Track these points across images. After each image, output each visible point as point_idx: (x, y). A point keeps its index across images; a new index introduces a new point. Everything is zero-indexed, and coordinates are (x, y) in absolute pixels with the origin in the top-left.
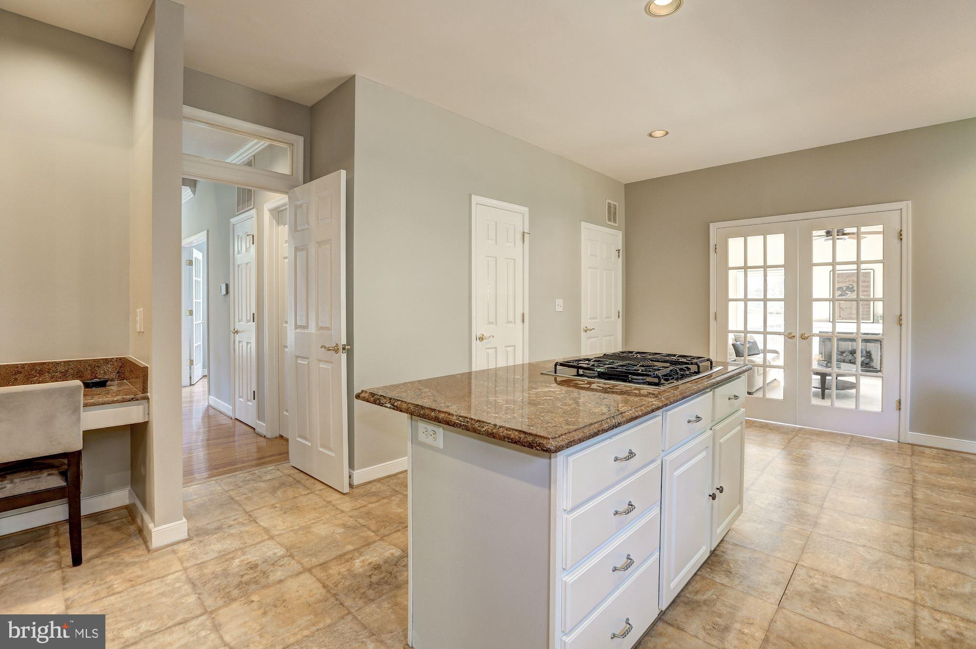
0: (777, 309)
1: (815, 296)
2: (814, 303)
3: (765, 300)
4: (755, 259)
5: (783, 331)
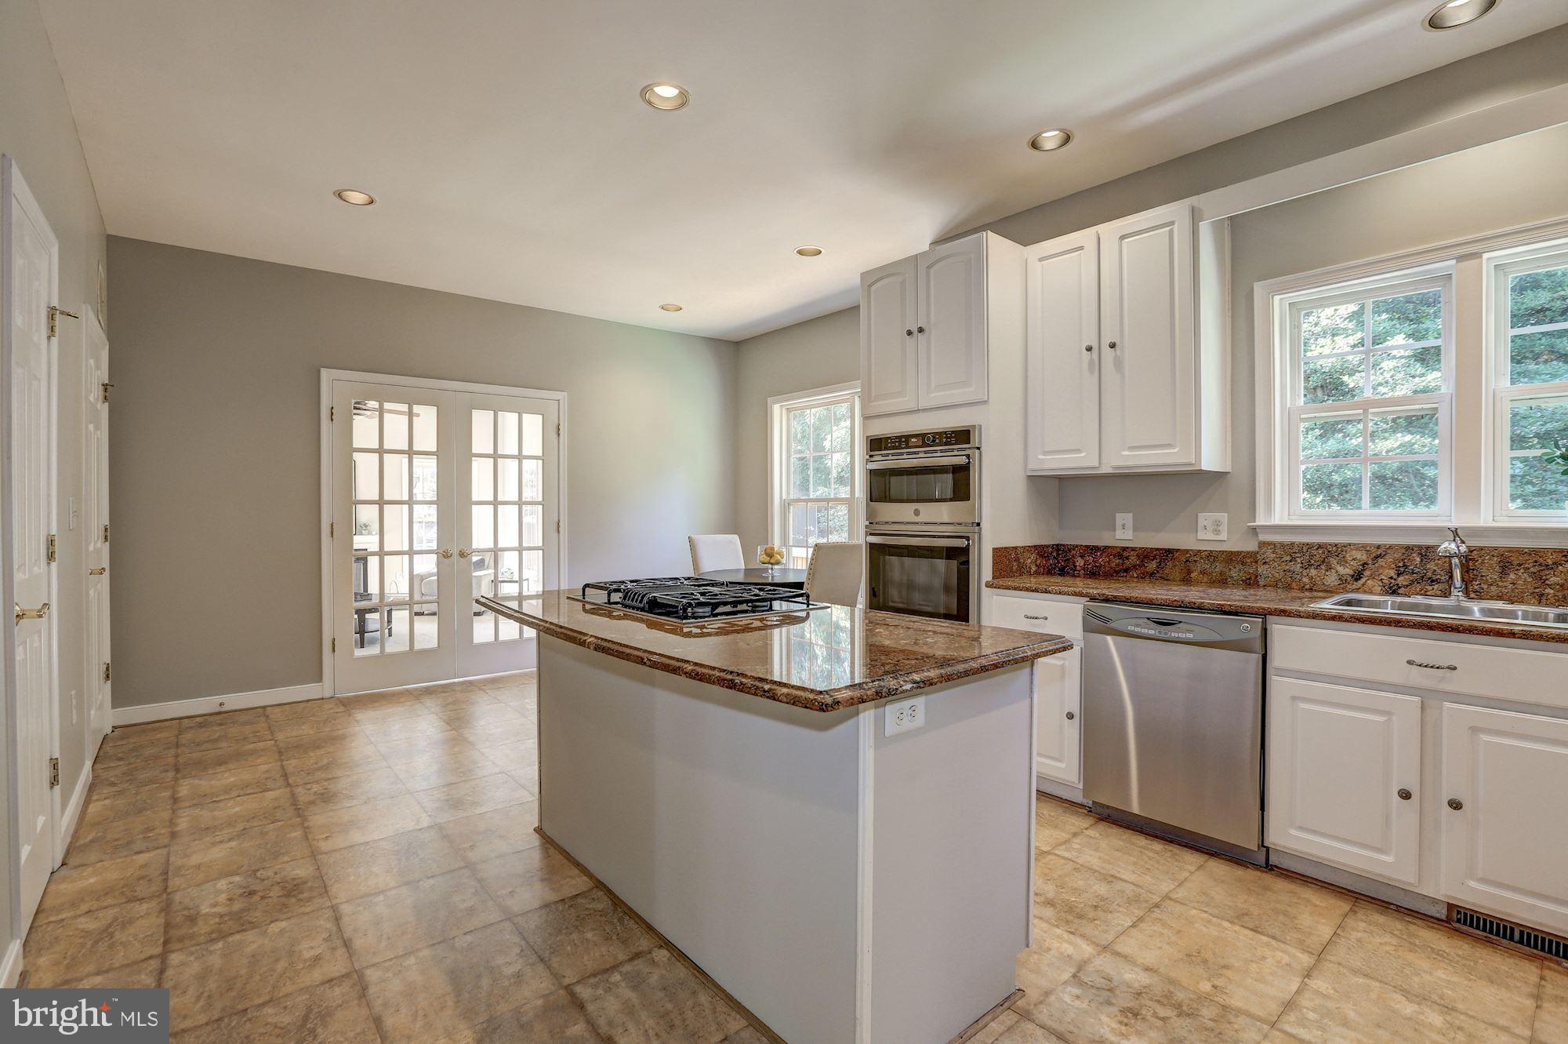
0: (427, 514)
1: (475, 498)
2: (474, 507)
3: (410, 502)
4: (396, 438)
5: (435, 548)
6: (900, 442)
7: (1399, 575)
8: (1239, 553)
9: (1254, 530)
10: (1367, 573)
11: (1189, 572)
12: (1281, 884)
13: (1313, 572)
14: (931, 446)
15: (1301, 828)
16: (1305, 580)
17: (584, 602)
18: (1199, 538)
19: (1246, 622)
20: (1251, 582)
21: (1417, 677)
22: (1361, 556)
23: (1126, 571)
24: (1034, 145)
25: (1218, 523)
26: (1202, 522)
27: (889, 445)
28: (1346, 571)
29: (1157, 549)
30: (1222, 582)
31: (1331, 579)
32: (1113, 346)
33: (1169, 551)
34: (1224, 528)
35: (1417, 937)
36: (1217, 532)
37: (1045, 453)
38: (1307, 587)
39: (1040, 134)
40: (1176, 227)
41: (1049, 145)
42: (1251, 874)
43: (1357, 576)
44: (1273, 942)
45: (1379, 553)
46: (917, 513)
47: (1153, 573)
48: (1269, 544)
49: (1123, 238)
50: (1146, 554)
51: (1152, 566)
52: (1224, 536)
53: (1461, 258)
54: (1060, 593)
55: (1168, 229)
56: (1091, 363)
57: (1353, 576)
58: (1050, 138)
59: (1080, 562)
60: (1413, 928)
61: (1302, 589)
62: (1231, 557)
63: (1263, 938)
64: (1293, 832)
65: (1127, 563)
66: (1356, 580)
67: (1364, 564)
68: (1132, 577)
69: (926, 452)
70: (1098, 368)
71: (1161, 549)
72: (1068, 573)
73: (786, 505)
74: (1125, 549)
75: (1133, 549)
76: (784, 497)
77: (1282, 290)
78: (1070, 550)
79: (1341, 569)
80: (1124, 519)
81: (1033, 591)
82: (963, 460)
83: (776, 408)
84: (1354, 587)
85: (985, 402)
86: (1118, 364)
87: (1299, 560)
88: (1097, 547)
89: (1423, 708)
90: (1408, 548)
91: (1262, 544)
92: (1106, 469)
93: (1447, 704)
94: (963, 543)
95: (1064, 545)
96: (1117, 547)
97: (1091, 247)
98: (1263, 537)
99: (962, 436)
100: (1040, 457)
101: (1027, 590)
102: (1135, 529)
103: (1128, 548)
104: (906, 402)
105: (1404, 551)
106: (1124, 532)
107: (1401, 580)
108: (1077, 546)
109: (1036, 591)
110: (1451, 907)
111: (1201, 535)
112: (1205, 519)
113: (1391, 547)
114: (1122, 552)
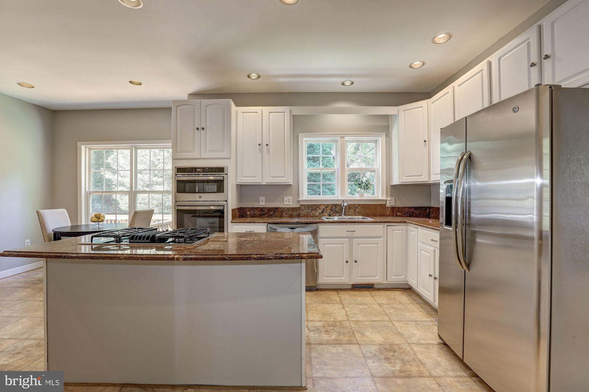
6: (192, 170)
7: (331, 211)
8: (295, 208)
9: (299, 201)
10: (325, 211)
11: (282, 214)
12: (322, 293)
13: (313, 212)
14: (207, 172)
15: (326, 277)
16: (312, 214)
17: (92, 244)
18: (284, 204)
19: (314, 226)
20: (299, 216)
21: (349, 234)
22: (323, 207)
23: (264, 215)
24: (249, 77)
25: (289, 199)
26: (285, 199)
27: (187, 171)
28: (320, 211)
29: (273, 208)
30: (291, 216)
31: (317, 214)
32: (267, 145)
33: (277, 208)
34: (291, 201)
35: (350, 294)
36: (289, 202)
37: (243, 177)
38: (312, 216)
39: (251, 74)
40: (286, 114)
41: (253, 78)
42: (315, 292)
43: (323, 212)
44: (333, 305)
45: (327, 206)
46: (200, 197)
47: (272, 215)
48: (303, 205)
49: (270, 113)
50: (270, 209)
51: (272, 213)
52: (291, 203)
53: (341, 137)
54: (259, 223)
55: (283, 114)
56: (260, 149)
57: (322, 212)
58: (254, 76)
59: (248, 213)
60: (349, 292)
61: (311, 217)
62: (293, 209)
63: (331, 305)
64: (324, 278)
65: (264, 213)
66: (323, 213)
67: (324, 209)
68: (266, 216)
69: (203, 175)
70: (261, 151)
71: (274, 208)
72: (244, 217)
73: (88, 194)
74: (263, 208)
75: (266, 208)
76: (87, 190)
77: (305, 137)
78: (245, 209)
79: (319, 211)
80: (262, 198)
81: (249, 223)
82: (221, 178)
83: (83, 147)
84: (322, 215)
85: (230, 158)
86: (268, 150)
87: (310, 209)
88: (254, 208)
89: (349, 241)
90: (333, 205)
91: (301, 205)
92: (264, 183)
93: (354, 239)
94: (221, 208)
95: (243, 208)
96: (260, 208)
97: (260, 112)
98: (301, 203)
99: (221, 170)
100: (242, 178)
101: (247, 222)
102: (266, 202)
103: (264, 208)
104: (196, 155)
105: (332, 205)
106: (262, 203)
107: (332, 213)
108: (247, 208)
109: (250, 222)
110: (353, 285)
111: (285, 203)
112: (286, 198)
113: (329, 205)
114: (262, 209)
